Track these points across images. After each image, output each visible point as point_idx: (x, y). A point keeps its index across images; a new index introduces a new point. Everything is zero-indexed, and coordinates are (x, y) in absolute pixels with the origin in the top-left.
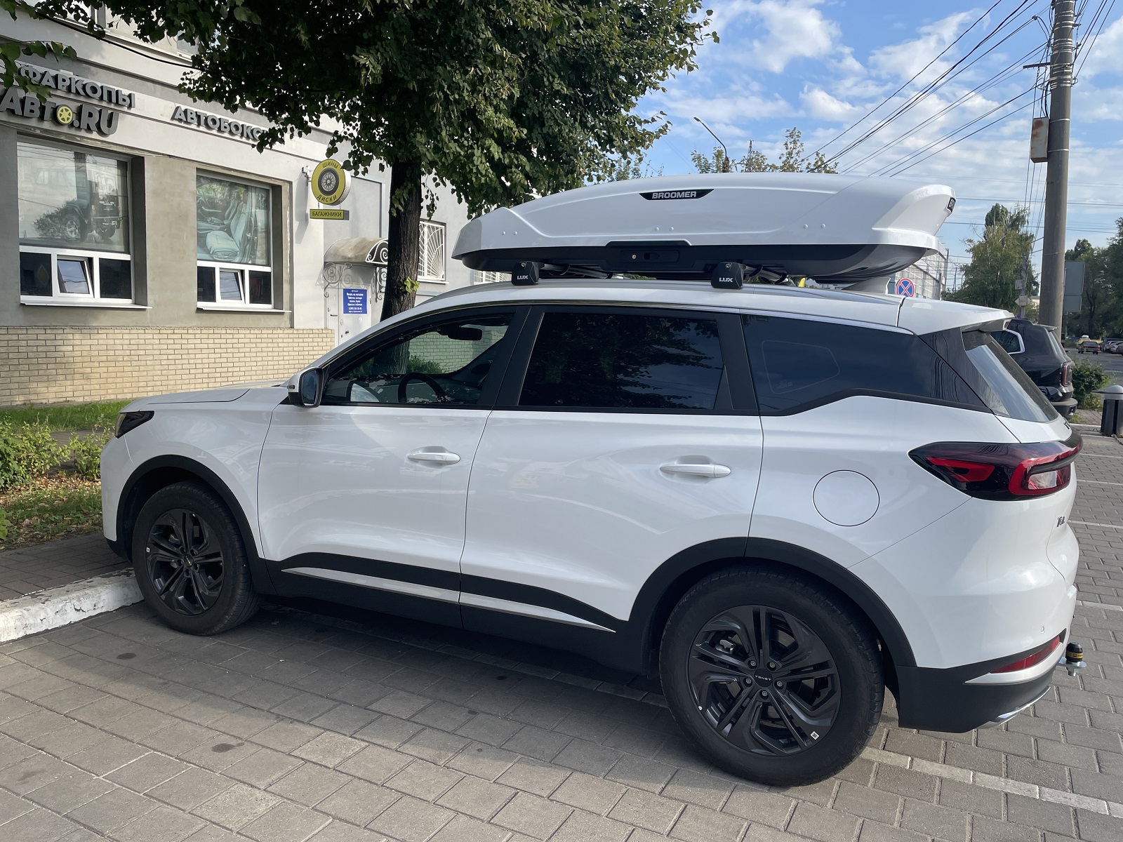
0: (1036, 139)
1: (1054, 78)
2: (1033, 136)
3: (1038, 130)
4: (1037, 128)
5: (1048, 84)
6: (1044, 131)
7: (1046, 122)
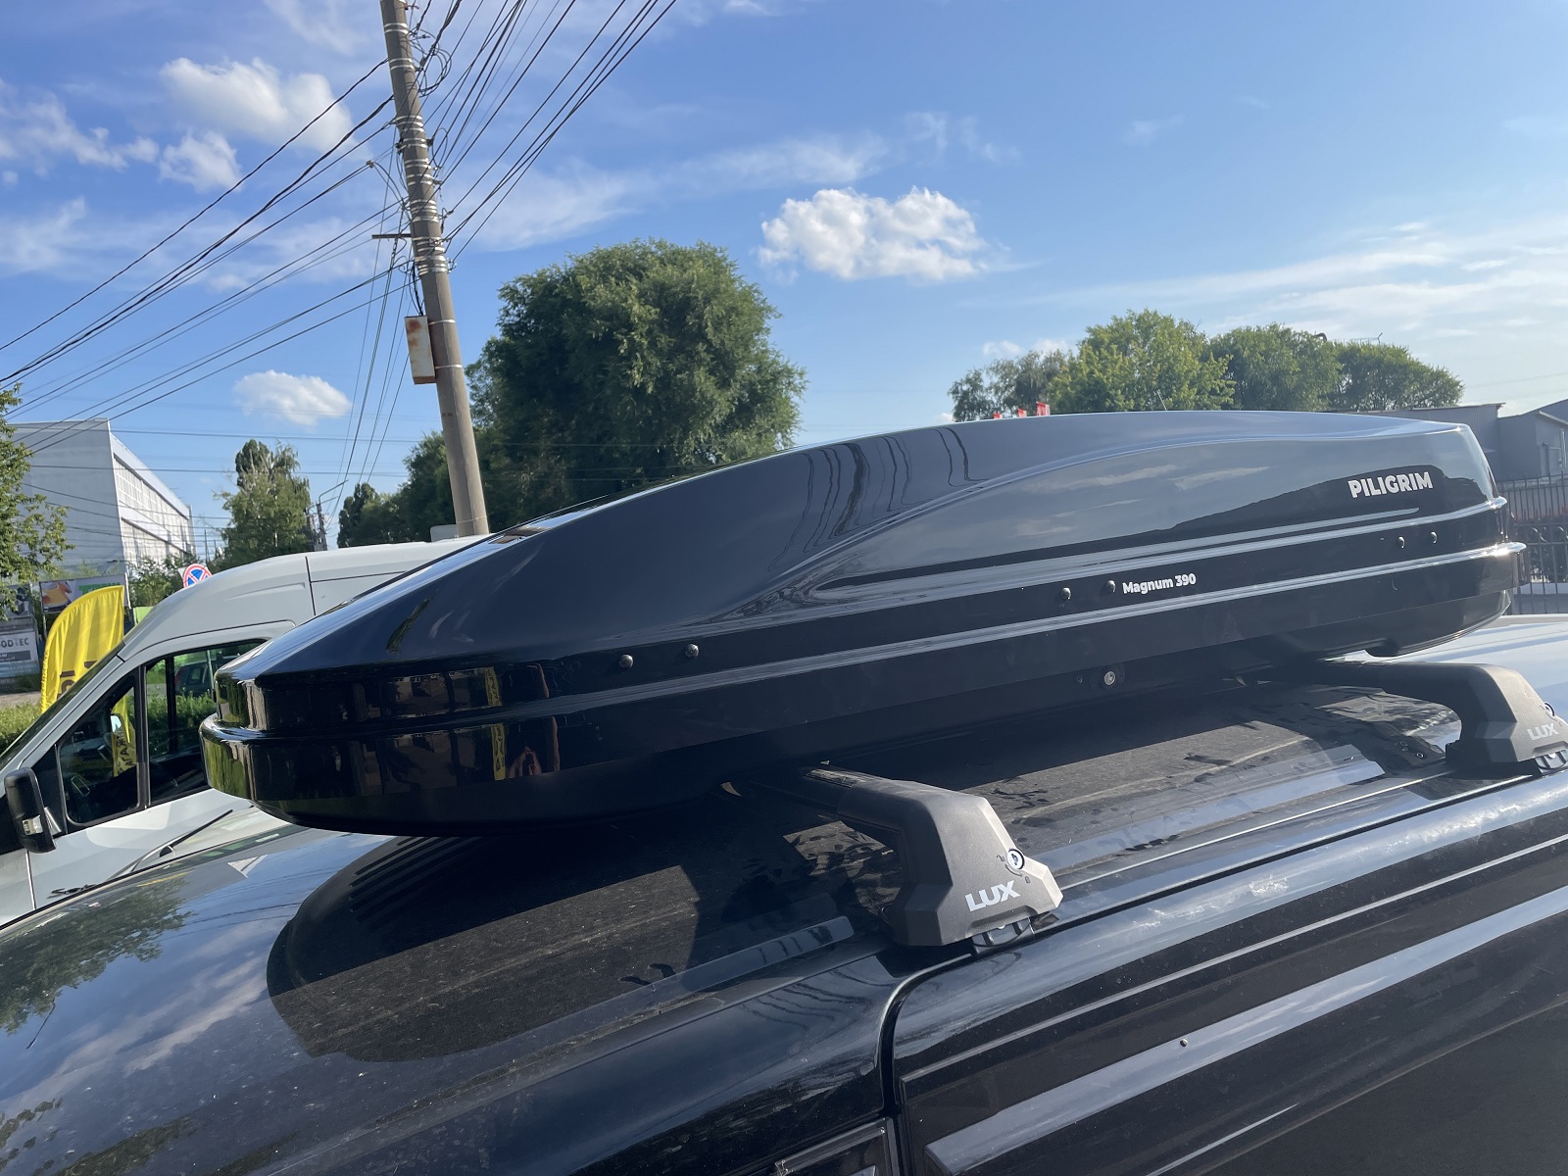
0: (414, 347)
1: (422, 258)
2: (411, 343)
3: (413, 334)
4: (413, 331)
5: (413, 268)
6: (423, 336)
7: (423, 321)
